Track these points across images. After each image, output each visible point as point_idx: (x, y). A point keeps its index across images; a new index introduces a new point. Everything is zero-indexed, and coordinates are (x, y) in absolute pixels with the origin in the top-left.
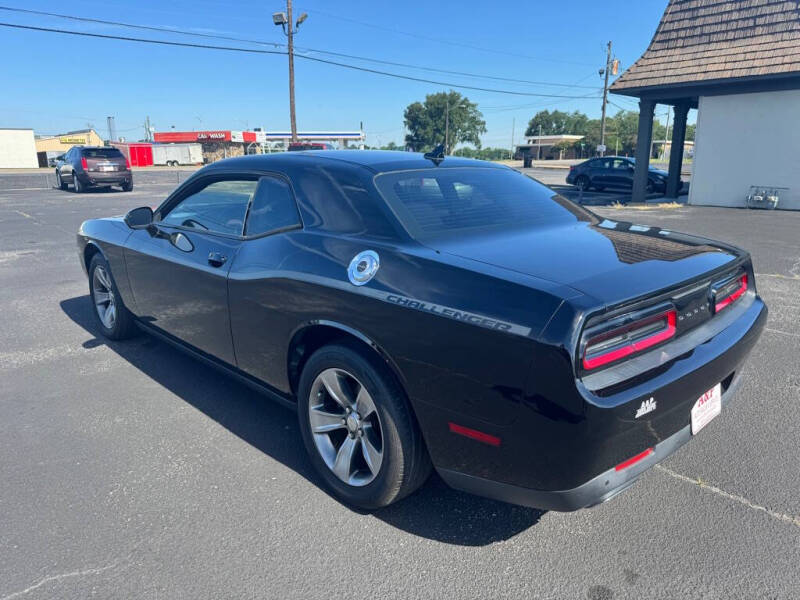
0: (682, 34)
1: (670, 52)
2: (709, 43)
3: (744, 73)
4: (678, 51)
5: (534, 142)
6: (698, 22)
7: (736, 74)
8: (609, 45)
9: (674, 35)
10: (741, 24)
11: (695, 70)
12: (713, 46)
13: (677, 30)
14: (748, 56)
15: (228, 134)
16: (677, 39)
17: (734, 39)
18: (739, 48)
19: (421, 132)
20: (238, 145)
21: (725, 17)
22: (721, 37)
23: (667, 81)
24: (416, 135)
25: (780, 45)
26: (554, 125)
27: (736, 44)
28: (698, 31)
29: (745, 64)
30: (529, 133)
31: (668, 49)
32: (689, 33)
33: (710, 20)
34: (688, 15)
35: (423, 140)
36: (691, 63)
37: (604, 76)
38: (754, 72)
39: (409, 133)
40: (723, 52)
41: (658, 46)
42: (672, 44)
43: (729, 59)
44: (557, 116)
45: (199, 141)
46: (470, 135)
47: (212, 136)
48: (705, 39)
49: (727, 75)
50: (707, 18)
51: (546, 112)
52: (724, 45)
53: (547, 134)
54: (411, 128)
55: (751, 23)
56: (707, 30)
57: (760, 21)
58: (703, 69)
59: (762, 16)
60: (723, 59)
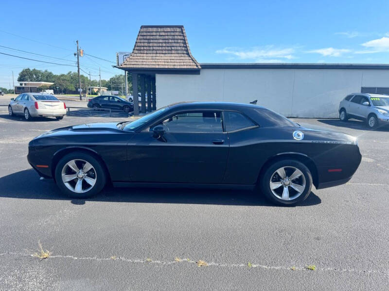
0: (145, 48)
1: (142, 55)
2: (157, 53)
3: (172, 67)
4: (145, 55)
5: (25, 84)
6: (151, 45)
7: (170, 67)
8: (77, 42)
9: (142, 48)
10: (167, 48)
11: (154, 63)
12: (158, 55)
13: (143, 46)
14: (172, 61)
16: (144, 50)
17: (165, 54)
18: (168, 57)
21: (161, 45)
22: (160, 52)
23: (144, 66)
25: (181, 58)
26: (35, 76)
27: (166, 55)
28: (151, 48)
29: (171, 64)
30: (20, 80)
31: (141, 53)
32: (148, 48)
33: (156, 45)
34: (146, 41)
36: (151, 61)
38: (176, 67)
40: (162, 58)
41: (137, 52)
42: (142, 52)
43: (165, 61)
44: (36, 72)
48: (155, 52)
49: (167, 67)
50: (154, 44)
51: (29, 69)
52: (163, 55)
53: (31, 81)
55: (170, 48)
56: (155, 48)
57: (173, 48)
58: (157, 63)
59: (173, 46)
60: (163, 61)
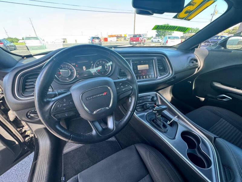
5: (185, 35)
15: (121, 35)
19: (159, 33)
20: (123, 37)
24: (158, 34)
35: (160, 35)
37: (212, 16)
39: (157, 34)
45: (116, 36)
46: (170, 34)
47: (118, 35)
54: (157, 32)
